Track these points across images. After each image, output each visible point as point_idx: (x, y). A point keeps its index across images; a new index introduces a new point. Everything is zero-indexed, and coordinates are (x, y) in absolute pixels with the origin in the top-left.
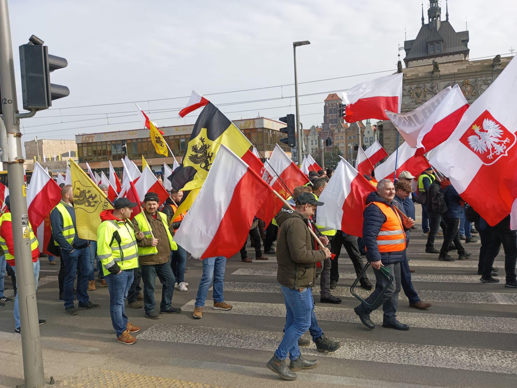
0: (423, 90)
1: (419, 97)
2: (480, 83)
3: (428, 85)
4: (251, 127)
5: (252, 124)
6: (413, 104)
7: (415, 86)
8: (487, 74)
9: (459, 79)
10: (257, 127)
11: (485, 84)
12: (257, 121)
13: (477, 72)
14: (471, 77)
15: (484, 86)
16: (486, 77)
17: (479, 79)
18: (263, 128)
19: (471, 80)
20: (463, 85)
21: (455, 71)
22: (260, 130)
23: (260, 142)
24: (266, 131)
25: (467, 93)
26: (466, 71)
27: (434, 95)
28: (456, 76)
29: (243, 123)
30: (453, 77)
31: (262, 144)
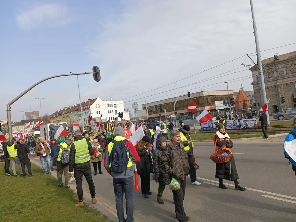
0: (271, 71)
1: (269, 75)
3: (273, 68)
4: (199, 96)
5: (199, 95)
6: (267, 78)
9: (289, 62)
10: (201, 96)
12: (201, 93)
18: (203, 96)
20: (292, 65)
21: (287, 58)
22: (202, 97)
23: (203, 102)
24: (206, 97)
25: (294, 69)
26: (293, 57)
27: (277, 73)
28: (287, 61)
29: (195, 94)
30: (285, 61)
31: (204, 104)
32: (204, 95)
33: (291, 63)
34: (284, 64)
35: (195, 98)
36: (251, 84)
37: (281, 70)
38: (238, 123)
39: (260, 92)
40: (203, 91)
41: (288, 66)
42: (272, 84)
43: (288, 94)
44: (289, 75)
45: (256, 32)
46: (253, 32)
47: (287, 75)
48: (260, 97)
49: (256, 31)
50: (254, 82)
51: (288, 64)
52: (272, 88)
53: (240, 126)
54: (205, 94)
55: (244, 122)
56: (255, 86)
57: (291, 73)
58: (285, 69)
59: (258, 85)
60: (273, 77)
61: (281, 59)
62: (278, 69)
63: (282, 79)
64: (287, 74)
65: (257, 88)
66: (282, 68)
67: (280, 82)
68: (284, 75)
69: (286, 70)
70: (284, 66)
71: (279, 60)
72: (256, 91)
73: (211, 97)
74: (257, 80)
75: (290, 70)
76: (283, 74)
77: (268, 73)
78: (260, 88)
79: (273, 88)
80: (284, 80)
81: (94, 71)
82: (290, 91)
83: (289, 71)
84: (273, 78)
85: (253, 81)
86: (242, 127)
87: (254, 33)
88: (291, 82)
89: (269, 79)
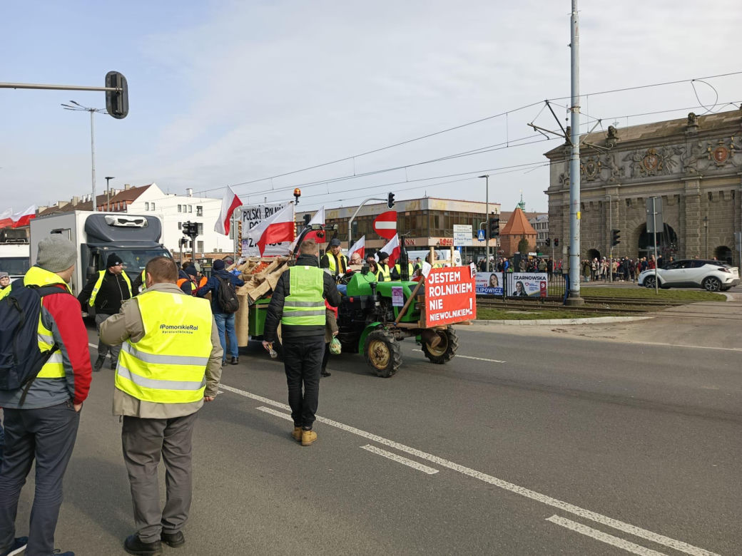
0: (596, 164)
1: (591, 173)
2: (668, 152)
3: (603, 157)
4: (417, 209)
5: (418, 205)
6: (587, 181)
7: (587, 158)
8: (680, 140)
9: (642, 147)
10: (422, 209)
11: (676, 154)
12: (422, 202)
13: (663, 137)
14: (658, 145)
15: (675, 156)
16: (678, 143)
17: (669, 147)
18: (428, 210)
19: (658, 148)
20: (646, 156)
21: (637, 137)
22: (425, 213)
23: (425, 227)
24: (435, 214)
25: (651, 167)
26: (652, 136)
27: (609, 171)
28: (637, 144)
29: (409, 203)
30: (633, 145)
31: (427, 229)
32: (430, 208)
33: (646, 150)
34: (629, 152)
35: (408, 214)
36: (546, 192)
37: (621, 164)
38: (501, 281)
39: (562, 215)
40: (427, 196)
41: (638, 157)
42: (596, 197)
43: (627, 227)
44: (636, 179)
45: (576, 44)
46: (570, 43)
47: (633, 180)
48: (562, 226)
49: (578, 41)
50: (552, 189)
51: (639, 153)
52: (593, 206)
53: (504, 290)
54: (433, 205)
55: (516, 281)
56: (553, 198)
57: (643, 174)
58: (630, 162)
59: (559, 197)
60: (598, 180)
61: (623, 138)
62: (614, 161)
63: (619, 188)
64: (632, 176)
65: (558, 203)
66: (624, 160)
67: (613, 194)
68: (624, 179)
69: (630, 166)
70: (628, 155)
71: (617, 139)
72: (554, 211)
73: (446, 214)
74: (561, 184)
75: (642, 168)
76: (623, 174)
77: (588, 169)
78: (564, 204)
79: (595, 208)
80: (624, 191)
81: (109, 85)
82: (633, 218)
83: (639, 170)
84: (599, 184)
85: (549, 186)
86: (510, 294)
87: (570, 45)
88: (638, 199)
89: (588, 185)
